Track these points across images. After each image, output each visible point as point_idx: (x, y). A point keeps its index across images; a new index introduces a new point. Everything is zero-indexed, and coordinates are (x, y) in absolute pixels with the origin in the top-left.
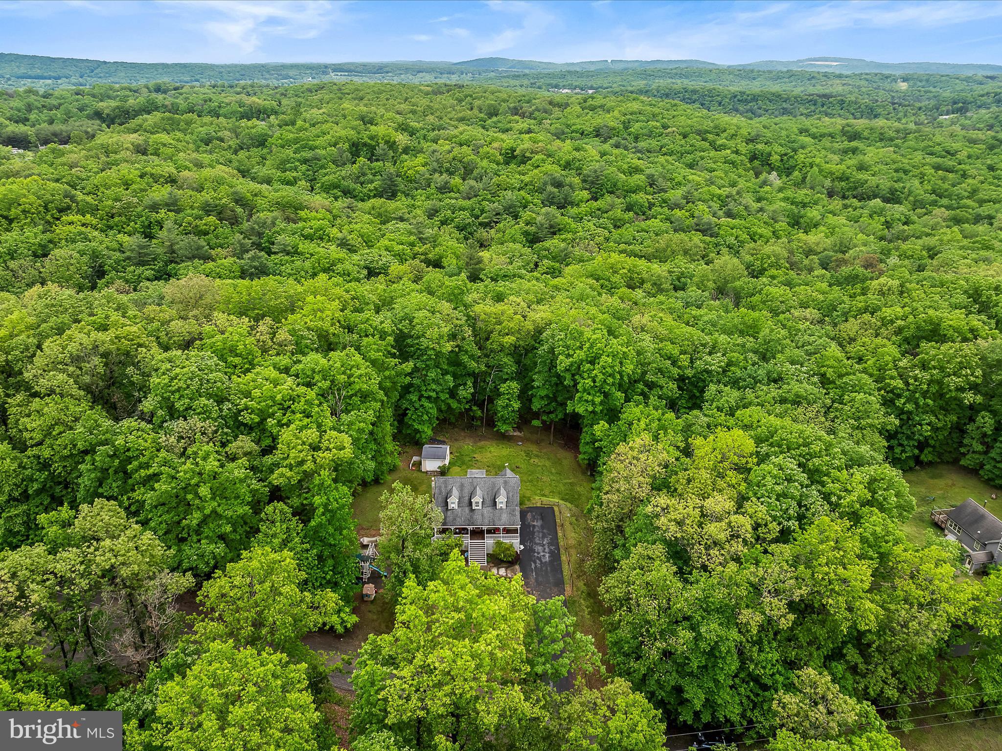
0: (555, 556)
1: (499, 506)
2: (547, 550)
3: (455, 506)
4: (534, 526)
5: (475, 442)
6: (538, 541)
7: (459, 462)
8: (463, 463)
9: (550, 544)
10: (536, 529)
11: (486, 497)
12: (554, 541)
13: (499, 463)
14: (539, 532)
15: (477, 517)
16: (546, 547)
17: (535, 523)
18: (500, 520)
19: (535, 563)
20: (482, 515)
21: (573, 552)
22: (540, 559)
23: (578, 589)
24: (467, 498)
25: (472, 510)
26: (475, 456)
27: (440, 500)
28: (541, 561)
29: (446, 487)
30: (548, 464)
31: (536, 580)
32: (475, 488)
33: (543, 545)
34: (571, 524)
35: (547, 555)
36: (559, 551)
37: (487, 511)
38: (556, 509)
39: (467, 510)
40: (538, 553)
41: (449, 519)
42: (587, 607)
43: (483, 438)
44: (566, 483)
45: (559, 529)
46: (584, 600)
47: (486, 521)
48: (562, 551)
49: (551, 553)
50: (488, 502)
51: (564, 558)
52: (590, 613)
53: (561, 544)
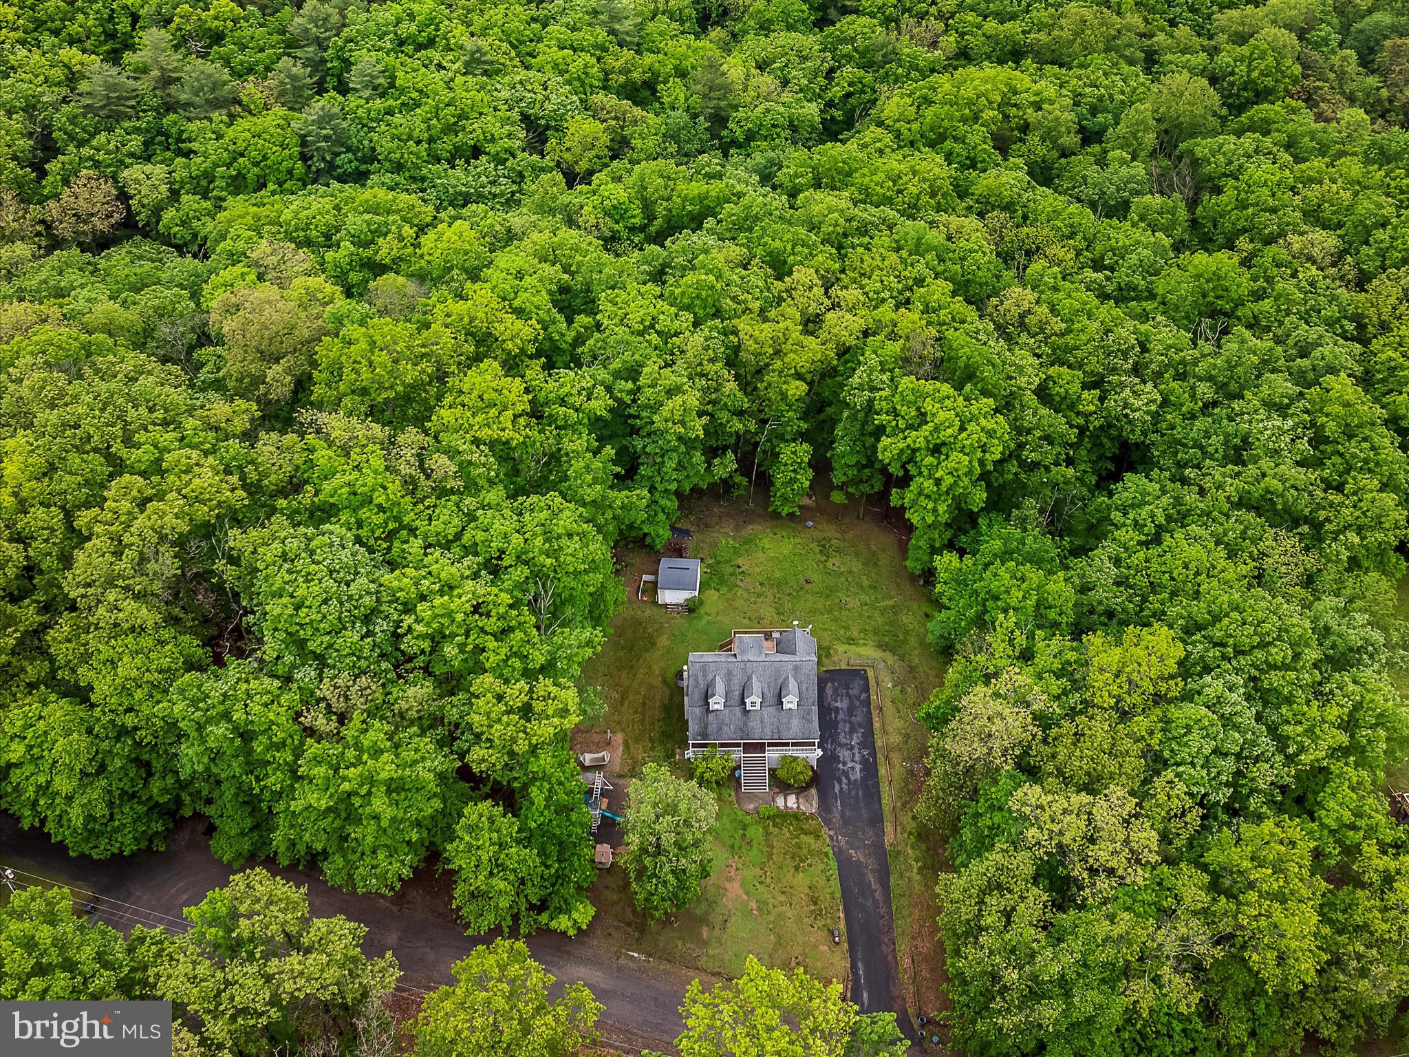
0: (870, 768)
1: (786, 706)
2: (857, 758)
3: (720, 707)
4: (837, 710)
5: (737, 529)
6: (843, 741)
7: (715, 579)
8: (722, 581)
9: (862, 745)
10: (841, 716)
11: (766, 691)
12: (868, 741)
13: (778, 574)
14: (845, 721)
15: (754, 724)
16: (856, 751)
17: (838, 704)
18: (789, 729)
19: (840, 783)
20: (762, 722)
21: (896, 758)
22: (846, 774)
23: (904, 829)
24: (737, 693)
25: (746, 712)
26: (740, 561)
27: (696, 696)
28: (848, 778)
29: (704, 676)
30: (856, 566)
31: (843, 814)
32: (750, 678)
33: (852, 749)
34: (893, 702)
35: (858, 767)
36: (875, 758)
37: (769, 712)
38: (870, 673)
39: (738, 711)
40: (845, 764)
41: (712, 729)
42: (916, 861)
43: (748, 518)
44: (885, 608)
45: (875, 713)
46: (912, 847)
47: (768, 731)
48: (881, 758)
49: (864, 762)
50: (771, 699)
51: (882, 771)
52: (920, 869)
53: (879, 743)
